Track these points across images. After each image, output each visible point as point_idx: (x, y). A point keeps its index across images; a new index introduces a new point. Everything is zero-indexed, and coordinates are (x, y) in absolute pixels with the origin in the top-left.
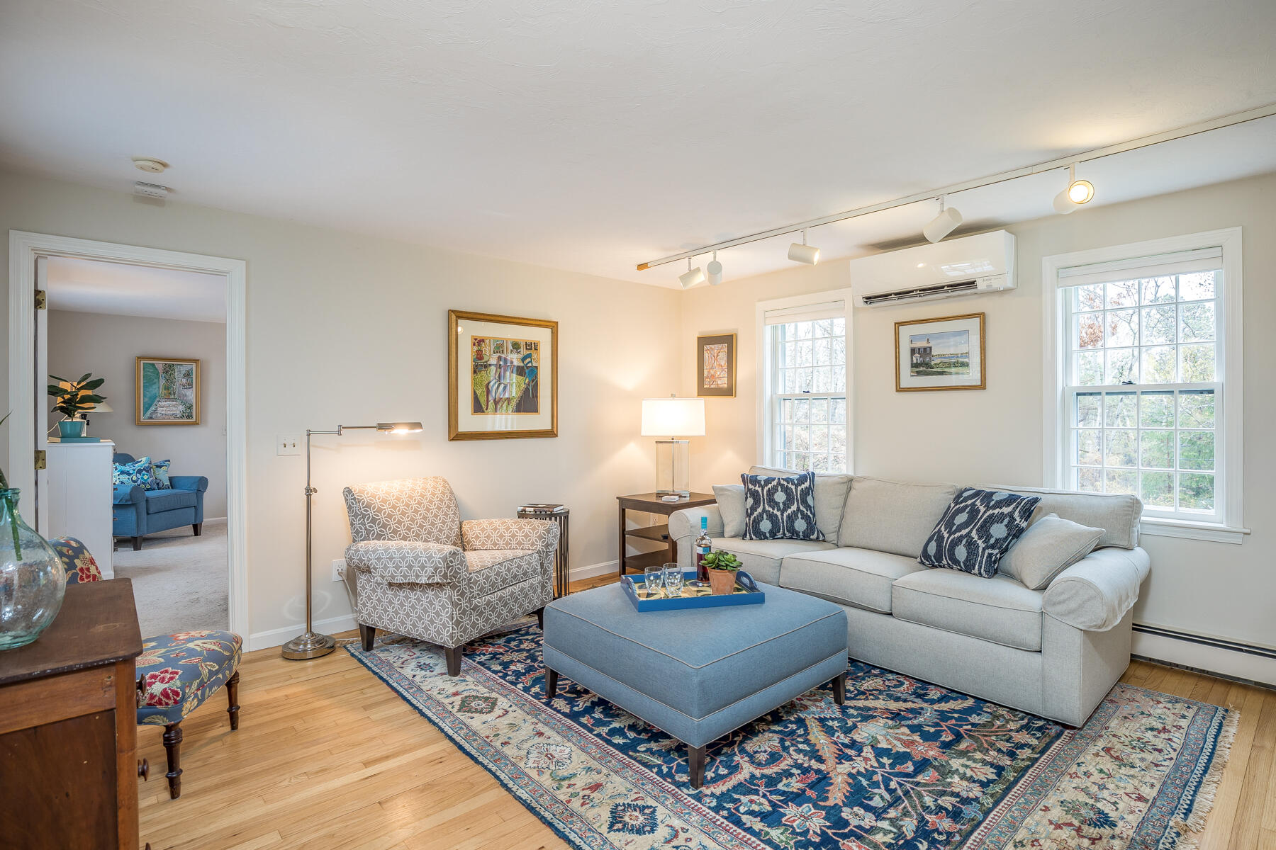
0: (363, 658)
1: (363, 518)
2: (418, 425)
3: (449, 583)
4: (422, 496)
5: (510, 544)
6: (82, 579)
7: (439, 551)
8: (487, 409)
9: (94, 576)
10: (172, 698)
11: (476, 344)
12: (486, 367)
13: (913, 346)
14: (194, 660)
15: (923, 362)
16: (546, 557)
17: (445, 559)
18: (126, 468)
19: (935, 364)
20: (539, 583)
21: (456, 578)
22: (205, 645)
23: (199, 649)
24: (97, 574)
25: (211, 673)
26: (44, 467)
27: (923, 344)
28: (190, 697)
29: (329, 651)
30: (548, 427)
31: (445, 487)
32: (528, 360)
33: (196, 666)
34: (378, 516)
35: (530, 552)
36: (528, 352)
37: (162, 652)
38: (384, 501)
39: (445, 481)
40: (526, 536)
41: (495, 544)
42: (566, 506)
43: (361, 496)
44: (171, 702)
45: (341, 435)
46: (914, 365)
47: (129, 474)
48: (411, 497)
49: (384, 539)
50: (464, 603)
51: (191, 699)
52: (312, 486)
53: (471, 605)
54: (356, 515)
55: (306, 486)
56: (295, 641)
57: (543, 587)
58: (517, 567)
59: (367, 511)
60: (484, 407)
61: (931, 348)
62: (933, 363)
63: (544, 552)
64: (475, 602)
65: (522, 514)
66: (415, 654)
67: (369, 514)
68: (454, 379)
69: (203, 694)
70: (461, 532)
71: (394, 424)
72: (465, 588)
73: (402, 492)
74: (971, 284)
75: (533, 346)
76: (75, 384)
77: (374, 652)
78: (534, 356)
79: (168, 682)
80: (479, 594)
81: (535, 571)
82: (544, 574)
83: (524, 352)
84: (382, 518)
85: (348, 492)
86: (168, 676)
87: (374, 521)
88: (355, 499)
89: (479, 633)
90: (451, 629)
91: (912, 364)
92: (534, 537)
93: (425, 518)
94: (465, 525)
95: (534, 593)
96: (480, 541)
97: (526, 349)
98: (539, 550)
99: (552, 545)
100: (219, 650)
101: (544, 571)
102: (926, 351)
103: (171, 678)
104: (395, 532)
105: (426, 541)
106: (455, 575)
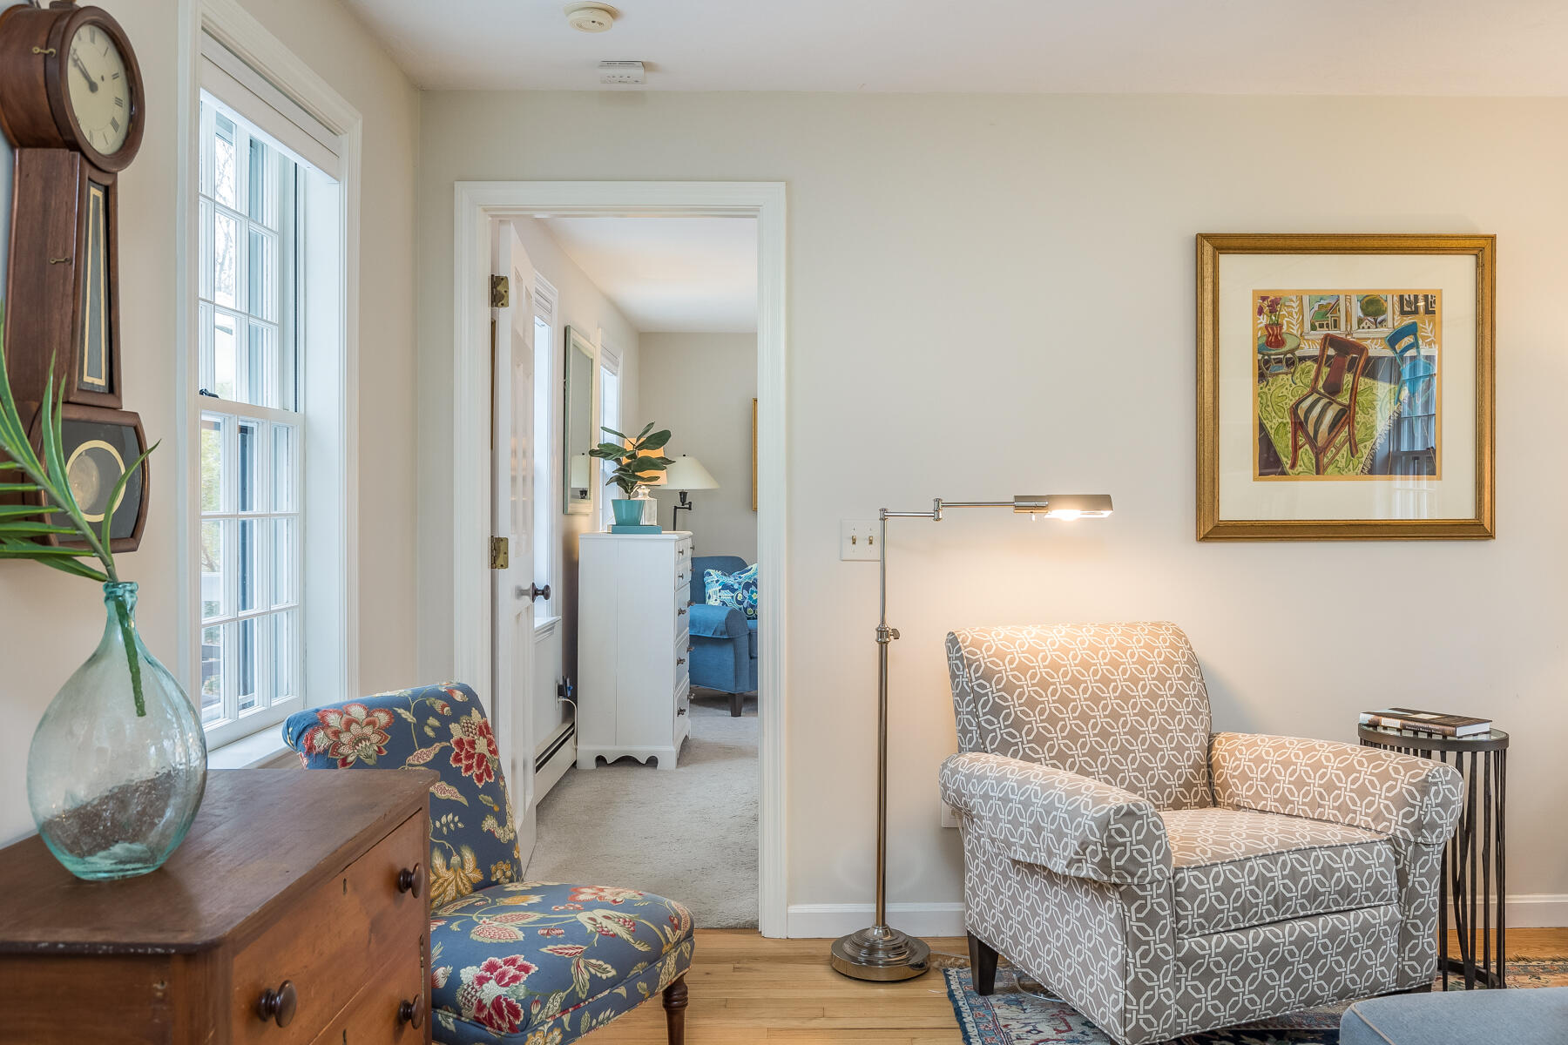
0: (965, 1009)
1: (975, 701)
2: (1103, 501)
3: (1116, 885)
4: (1115, 664)
5: (1320, 806)
6: (457, 759)
7: (1096, 801)
8: (1293, 466)
9: (482, 757)
10: (507, 1020)
11: (1266, 309)
12: (1290, 363)
14: (569, 949)
16: (1415, 860)
17: (1104, 825)
18: (730, 580)
20: (1391, 924)
21: (1132, 875)
22: (605, 923)
23: (590, 927)
24: (488, 754)
25: (596, 984)
26: (505, 566)
28: (542, 1023)
29: (915, 973)
30: (1466, 512)
31: (1177, 649)
32: (1408, 340)
33: (566, 963)
34: (1006, 700)
35: (1366, 837)
36: (1408, 320)
37: (535, 918)
38: (1023, 668)
39: (1179, 634)
40: (1363, 792)
41: (1284, 801)
42: (1501, 725)
43: (975, 654)
44: (505, 1026)
45: (938, 519)
47: (733, 590)
48: (1086, 665)
49: (1014, 755)
50: (1157, 941)
51: (546, 1027)
52: (891, 624)
53: (1178, 949)
54: (962, 694)
55: (878, 623)
56: (855, 939)
57: (1405, 936)
58: (1322, 872)
59: (982, 686)
60: (1286, 461)
63: (1408, 842)
64: (1189, 943)
65: (1371, 736)
66: (1070, 1029)
67: (987, 694)
68: (1208, 398)
69: (575, 1023)
70: (1210, 759)
71: (1049, 498)
72: (1160, 905)
73: (1066, 651)
75: (1420, 307)
76: (634, 440)
77: (992, 1000)
78: (1425, 328)
79: (507, 985)
80: (1201, 926)
81: (1377, 889)
82: (1409, 902)
83: (1394, 320)
84: (1015, 706)
85: (953, 641)
86: (512, 971)
87: (996, 710)
88: (961, 658)
89: (1239, 1016)
90: (1122, 999)
92: (1381, 798)
93: (1115, 716)
94: (1220, 743)
95: (1376, 946)
96: (1251, 786)
97: (1403, 313)
98: (1395, 837)
99: (1433, 826)
100: (626, 936)
101: (1407, 896)
103: (515, 978)
104: (1040, 740)
105: (1082, 772)
106: (1132, 868)
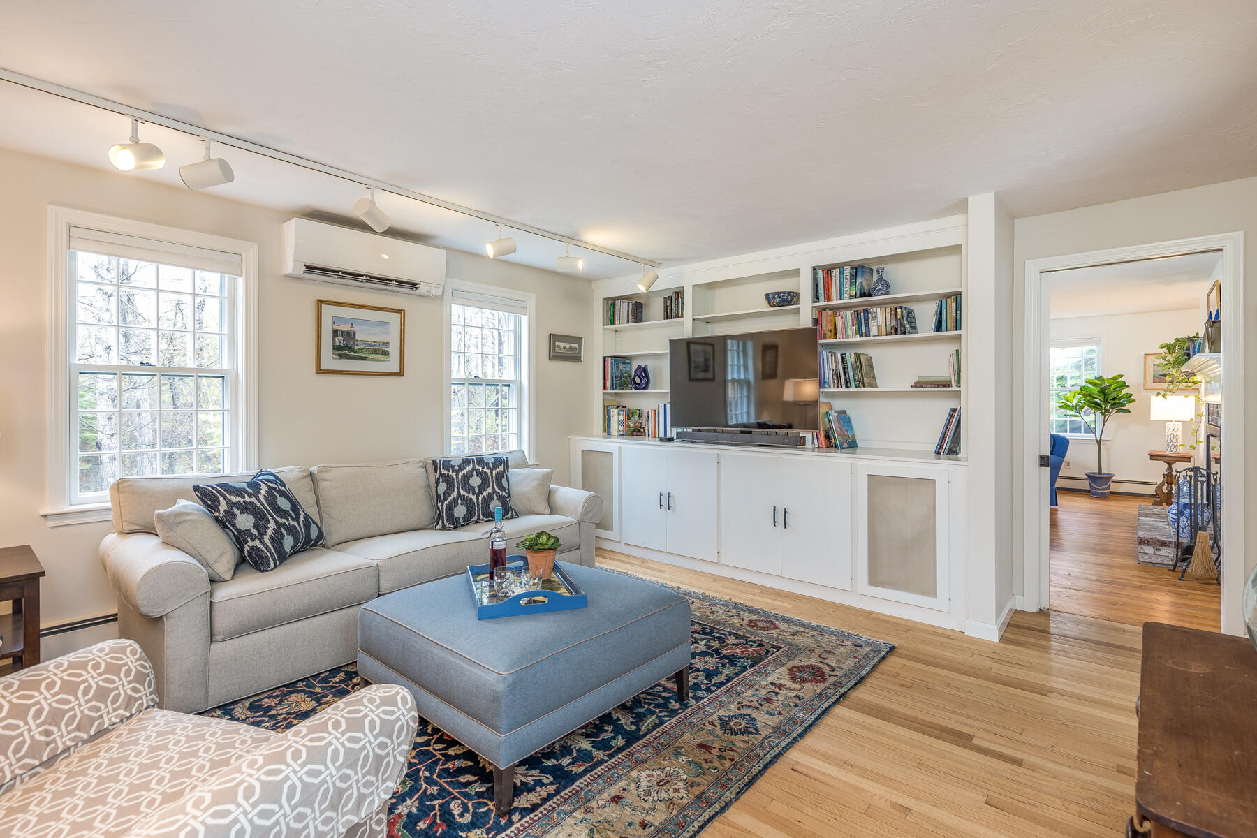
13: (336, 327)
15: (346, 346)
19: (359, 349)
27: (347, 328)
46: (335, 348)
61: (355, 333)
62: (356, 348)
74: (413, 285)
91: (334, 346)
102: (349, 335)
